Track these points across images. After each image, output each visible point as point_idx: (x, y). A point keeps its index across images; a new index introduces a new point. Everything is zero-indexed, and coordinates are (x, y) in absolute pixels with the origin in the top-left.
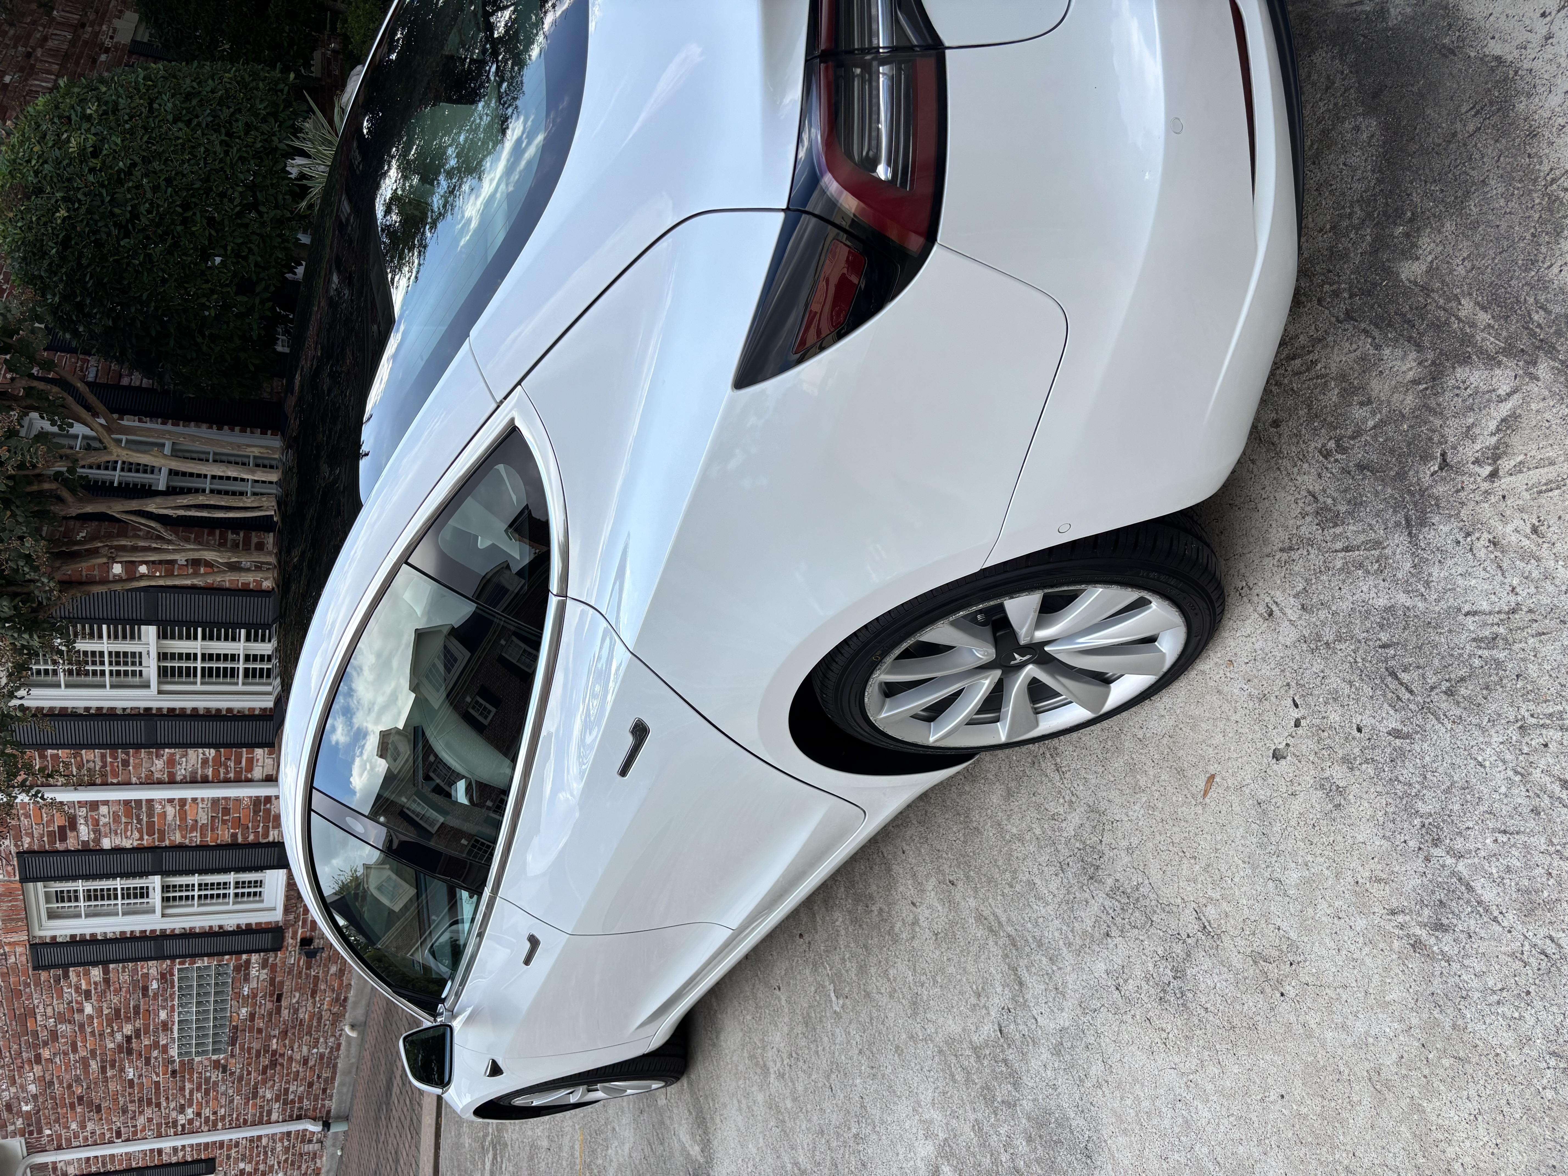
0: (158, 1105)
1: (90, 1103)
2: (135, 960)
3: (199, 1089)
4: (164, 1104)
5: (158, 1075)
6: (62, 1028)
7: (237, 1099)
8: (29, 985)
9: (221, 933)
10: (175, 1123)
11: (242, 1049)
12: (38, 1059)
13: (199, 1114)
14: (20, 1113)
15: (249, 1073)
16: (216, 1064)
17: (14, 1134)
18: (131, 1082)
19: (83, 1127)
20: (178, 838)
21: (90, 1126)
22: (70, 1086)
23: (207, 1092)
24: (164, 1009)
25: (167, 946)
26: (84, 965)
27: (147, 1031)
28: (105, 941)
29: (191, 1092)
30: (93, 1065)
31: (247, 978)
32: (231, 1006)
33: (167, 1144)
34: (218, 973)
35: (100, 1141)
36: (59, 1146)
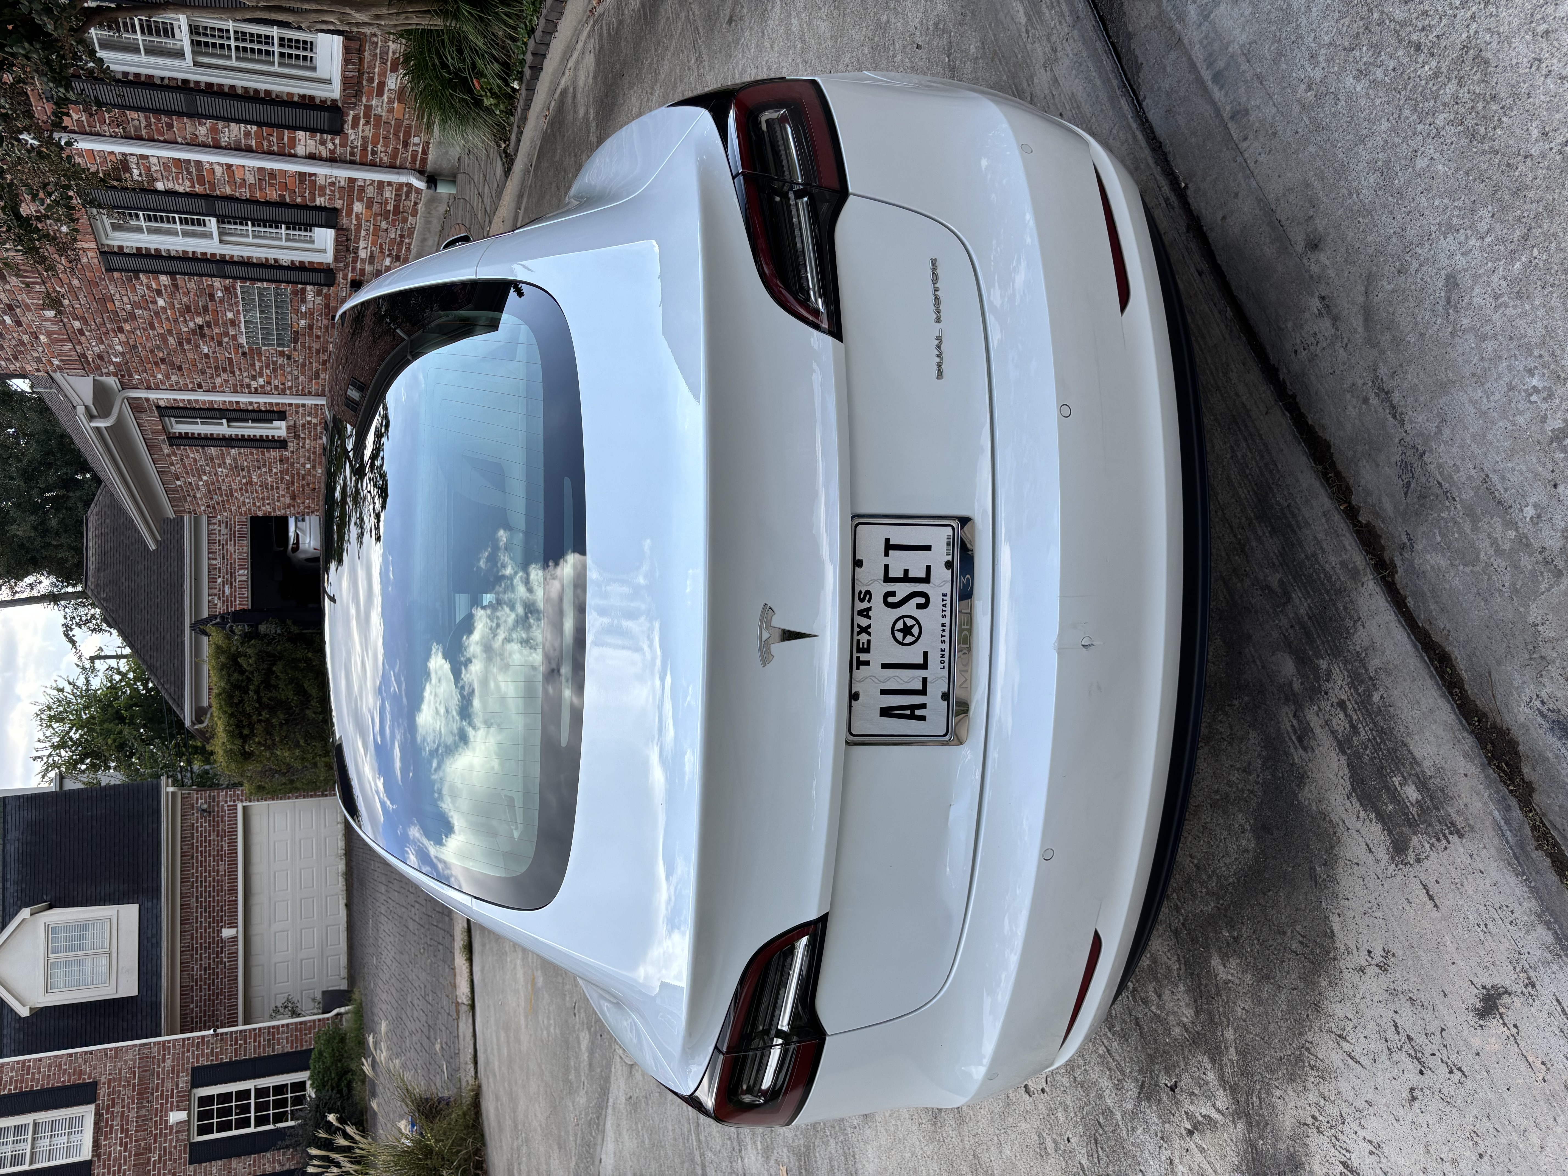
0: (233, 373)
1: (172, 365)
2: (201, 275)
3: (267, 367)
4: (237, 373)
5: (230, 353)
6: (138, 312)
7: (301, 378)
8: (104, 280)
9: (276, 266)
10: (249, 386)
11: (303, 346)
12: (121, 330)
13: (269, 383)
14: (111, 362)
15: (311, 363)
16: (282, 354)
17: (108, 374)
18: (207, 356)
19: (168, 378)
20: (228, 191)
21: (174, 378)
22: (152, 351)
23: (275, 370)
24: (230, 311)
25: (228, 269)
26: (152, 272)
27: (217, 324)
28: (170, 258)
29: (261, 368)
30: (171, 340)
31: (304, 300)
32: (291, 317)
33: (244, 399)
34: (277, 294)
35: (184, 389)
36: (149, 388)
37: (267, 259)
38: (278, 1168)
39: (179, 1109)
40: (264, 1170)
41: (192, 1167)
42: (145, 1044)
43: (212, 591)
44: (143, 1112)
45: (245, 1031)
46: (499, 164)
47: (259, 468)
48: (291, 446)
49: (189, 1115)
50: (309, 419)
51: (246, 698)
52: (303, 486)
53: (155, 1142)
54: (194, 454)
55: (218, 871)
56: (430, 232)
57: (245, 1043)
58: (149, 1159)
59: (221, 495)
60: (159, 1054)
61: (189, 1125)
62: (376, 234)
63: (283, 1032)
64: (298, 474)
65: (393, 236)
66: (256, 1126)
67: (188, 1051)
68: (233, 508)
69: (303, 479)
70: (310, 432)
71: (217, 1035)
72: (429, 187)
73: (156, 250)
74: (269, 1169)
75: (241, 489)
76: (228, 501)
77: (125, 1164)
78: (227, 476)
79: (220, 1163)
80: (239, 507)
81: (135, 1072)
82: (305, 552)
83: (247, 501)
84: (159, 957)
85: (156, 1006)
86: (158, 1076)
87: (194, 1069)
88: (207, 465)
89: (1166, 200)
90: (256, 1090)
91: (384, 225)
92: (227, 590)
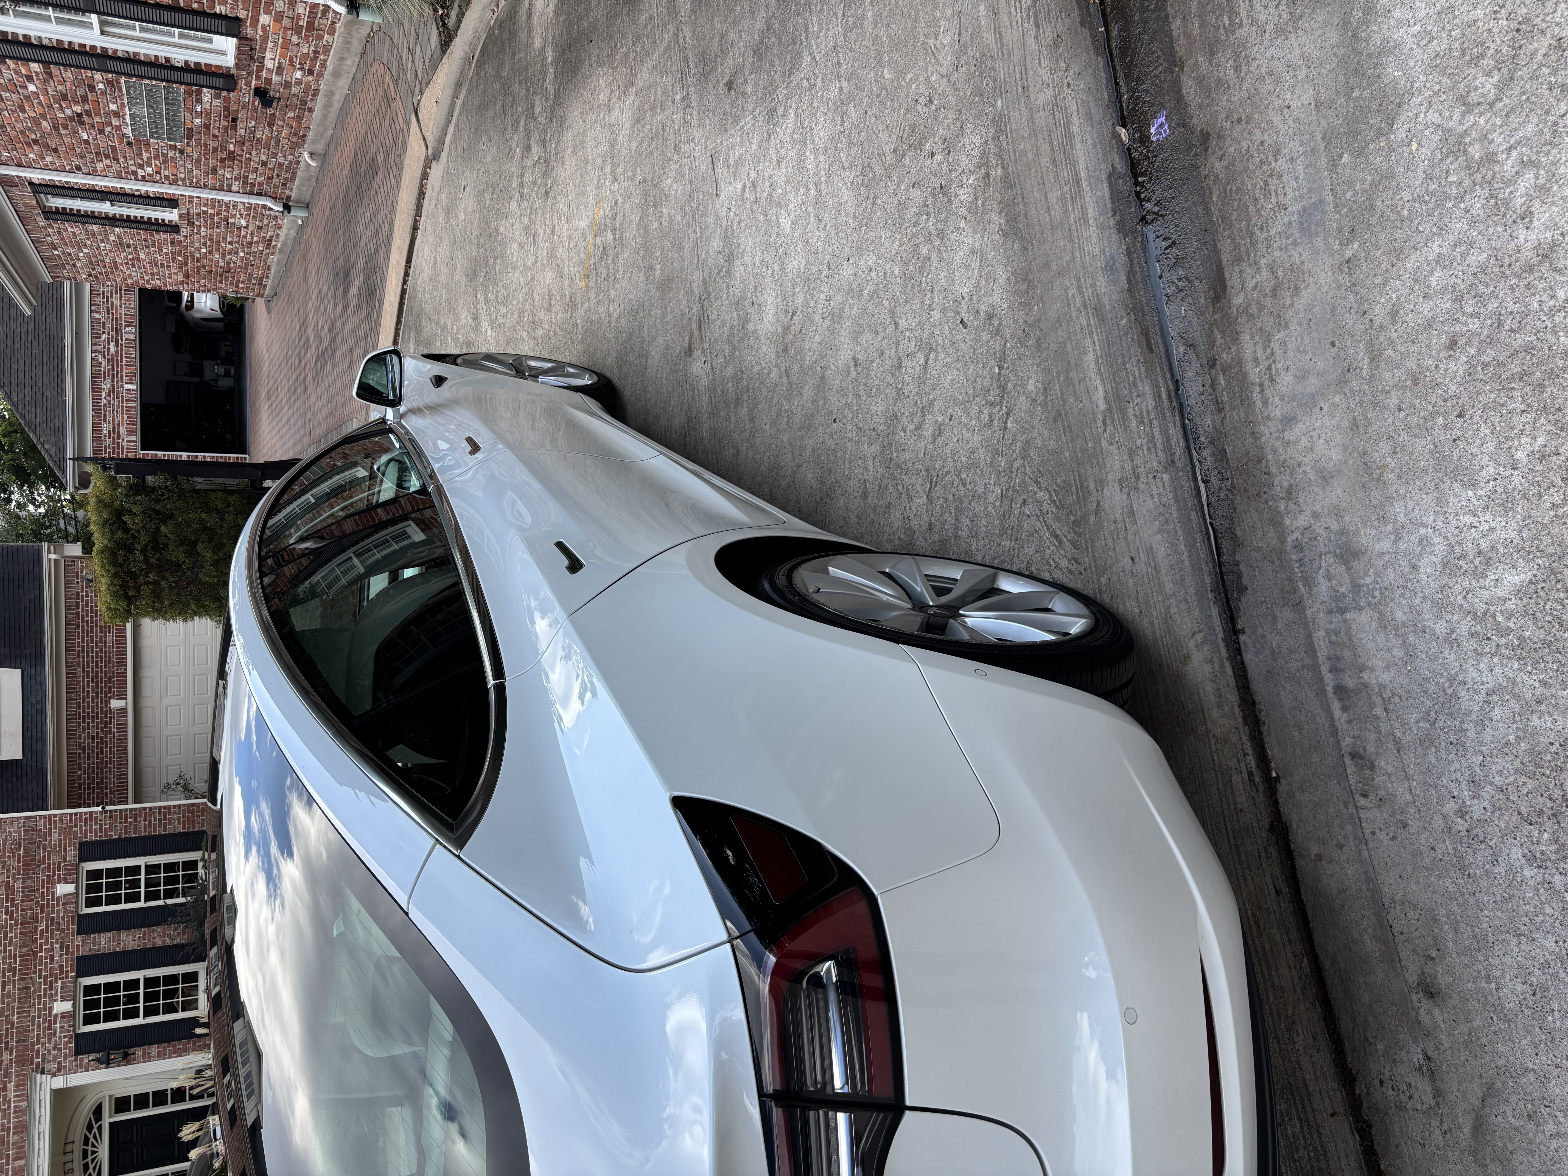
0: (117, 160)
1: (47, 147)
2: (79, 67)
3: (157, 157)
4: (122, 160)
5: (113, 142)
6: (7, 94)
7: (196, 172)
9: (167, 66)
10: (135, 173)
11: (198, 143)
13: (158, 173)
15: (207, 159)
16: (173, 148)
18: (86, 142)
19: (42, 157)
21: (48, 159)
22: (23, 132)
23: (165, 162)
24: (113, 103)
25: (110, 64)
26: (21, 59)
27: (98, 114)
28: (41, 47)
29: (149, 159)
30: (44, 124)
31: (199, 101)
32: (184, 115)
33: (129, 186)
34: (167, 92)
35: (61, 170)
36: (19, 165)
37: (156, 57)
38: (168, 942)
39: (66, 882)
40: (155, 943)
41: (80, 938)
42: (31, 817)
43: (95, 348)
44: (29, 883)
45: (135, 809)
46: (435, 32)
47: (147, 247)
48: (184, 231)
49: (77, 888)
50: (205, 209)
51: (132, 558)
52: (198, 268)
53: (42, 912)
54: (72, 229)
55: (105, 642)
56: (349, 52)
57: (136, 821)
58: (36, 928)
59: (105, 267)
60: (45, 827)
61: (77, 897)
62: (286, 45)
63: (175, 813)
64: (192, 256)
65: (305, 51)
66: (146, 901)
67: (76, 826)
68: (118, 280)
69: (198, 261)
70: (206, 221)
71: (106, 812)
72: (349, 12)
73: (25, 36)
74: (159, 943)
75: (127, 264)
76: (112, 272)
77: (11, 931)
78: (110, 251)
79: (109, 934)
80: (125, 279)
81: (20, 844)
82: (200, 311)
83: (134, 274)
84: (44, 724)
85: (41, 772)
86: (45, 848)
87: (81, 844)
88: (88, 239)
89: (1250, 774)
90: (147, 866)
91: (295, 39)
92: (113, 349)
